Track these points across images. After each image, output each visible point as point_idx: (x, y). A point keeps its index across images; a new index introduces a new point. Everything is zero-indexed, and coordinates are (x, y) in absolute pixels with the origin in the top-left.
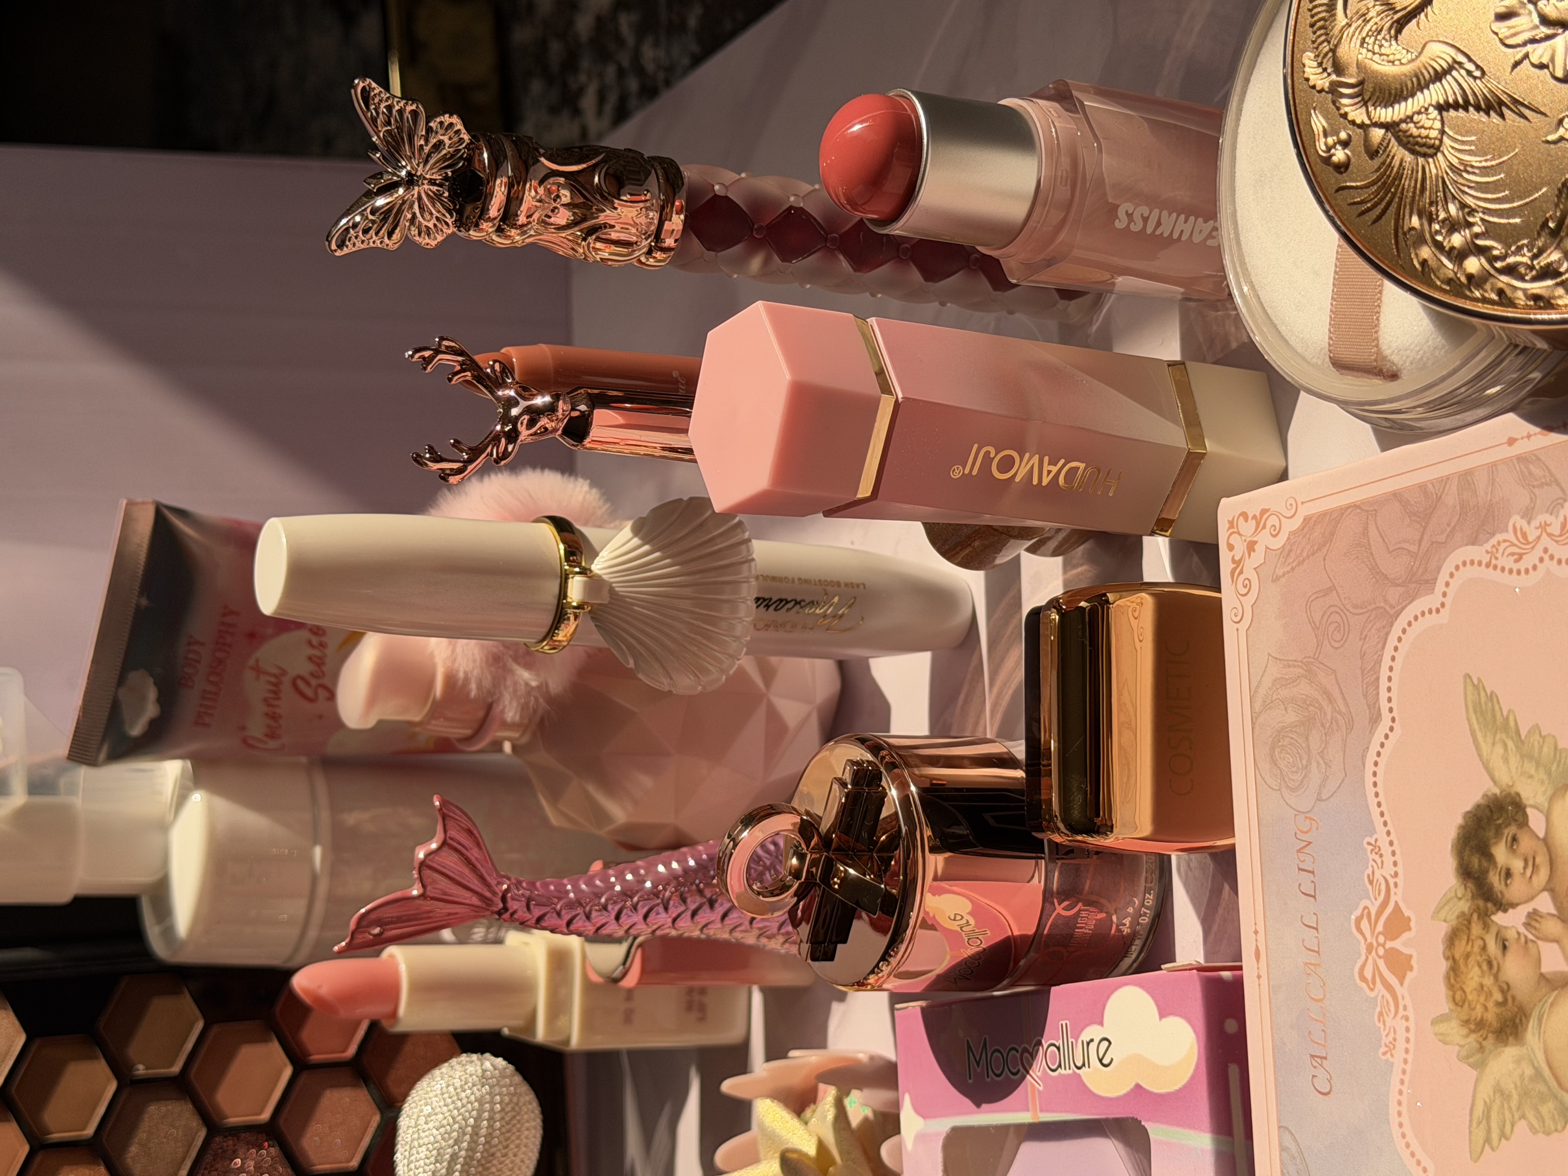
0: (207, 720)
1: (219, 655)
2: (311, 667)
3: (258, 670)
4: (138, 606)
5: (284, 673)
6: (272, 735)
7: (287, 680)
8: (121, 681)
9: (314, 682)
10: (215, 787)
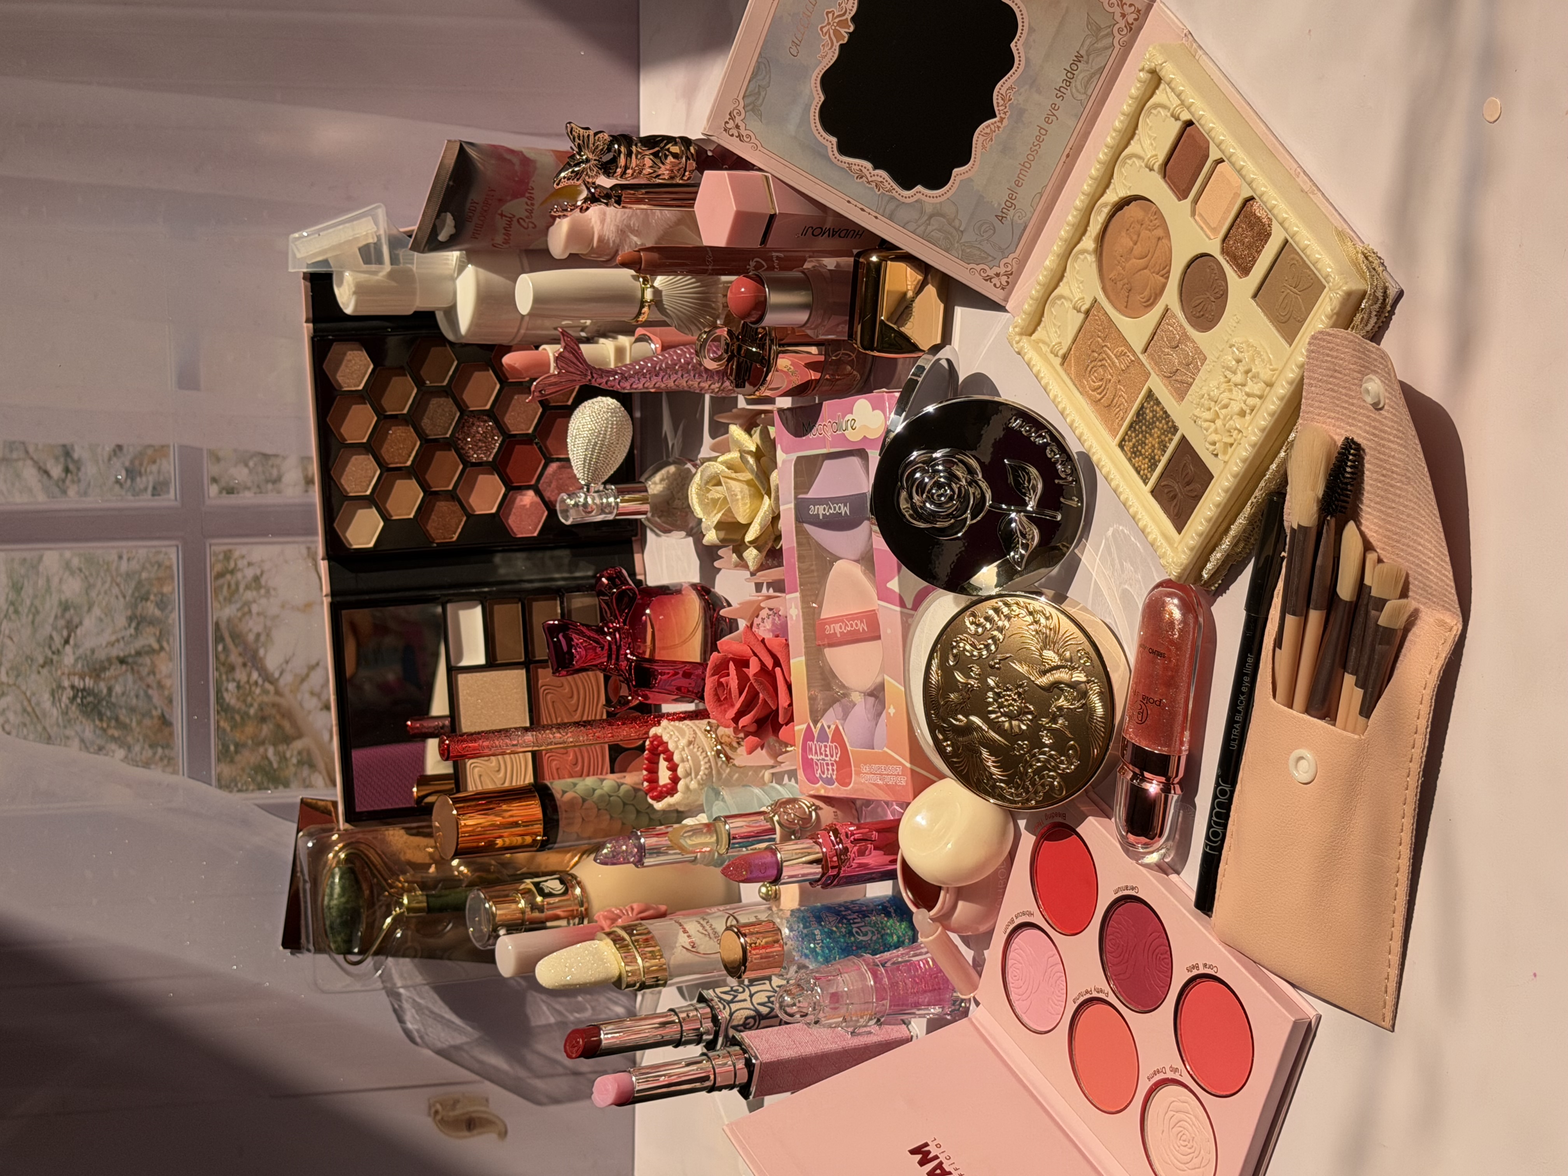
0: (477, 236)
1: (485, 208)
2: (527, 214)
3: (502, 215)
4: (448, 185)
5: (514, 216)
6: (506, 242)
7: (515, 219)
8: (438, 216)
9: (527, 220)
10: (477, 264)
